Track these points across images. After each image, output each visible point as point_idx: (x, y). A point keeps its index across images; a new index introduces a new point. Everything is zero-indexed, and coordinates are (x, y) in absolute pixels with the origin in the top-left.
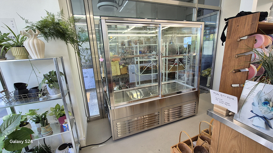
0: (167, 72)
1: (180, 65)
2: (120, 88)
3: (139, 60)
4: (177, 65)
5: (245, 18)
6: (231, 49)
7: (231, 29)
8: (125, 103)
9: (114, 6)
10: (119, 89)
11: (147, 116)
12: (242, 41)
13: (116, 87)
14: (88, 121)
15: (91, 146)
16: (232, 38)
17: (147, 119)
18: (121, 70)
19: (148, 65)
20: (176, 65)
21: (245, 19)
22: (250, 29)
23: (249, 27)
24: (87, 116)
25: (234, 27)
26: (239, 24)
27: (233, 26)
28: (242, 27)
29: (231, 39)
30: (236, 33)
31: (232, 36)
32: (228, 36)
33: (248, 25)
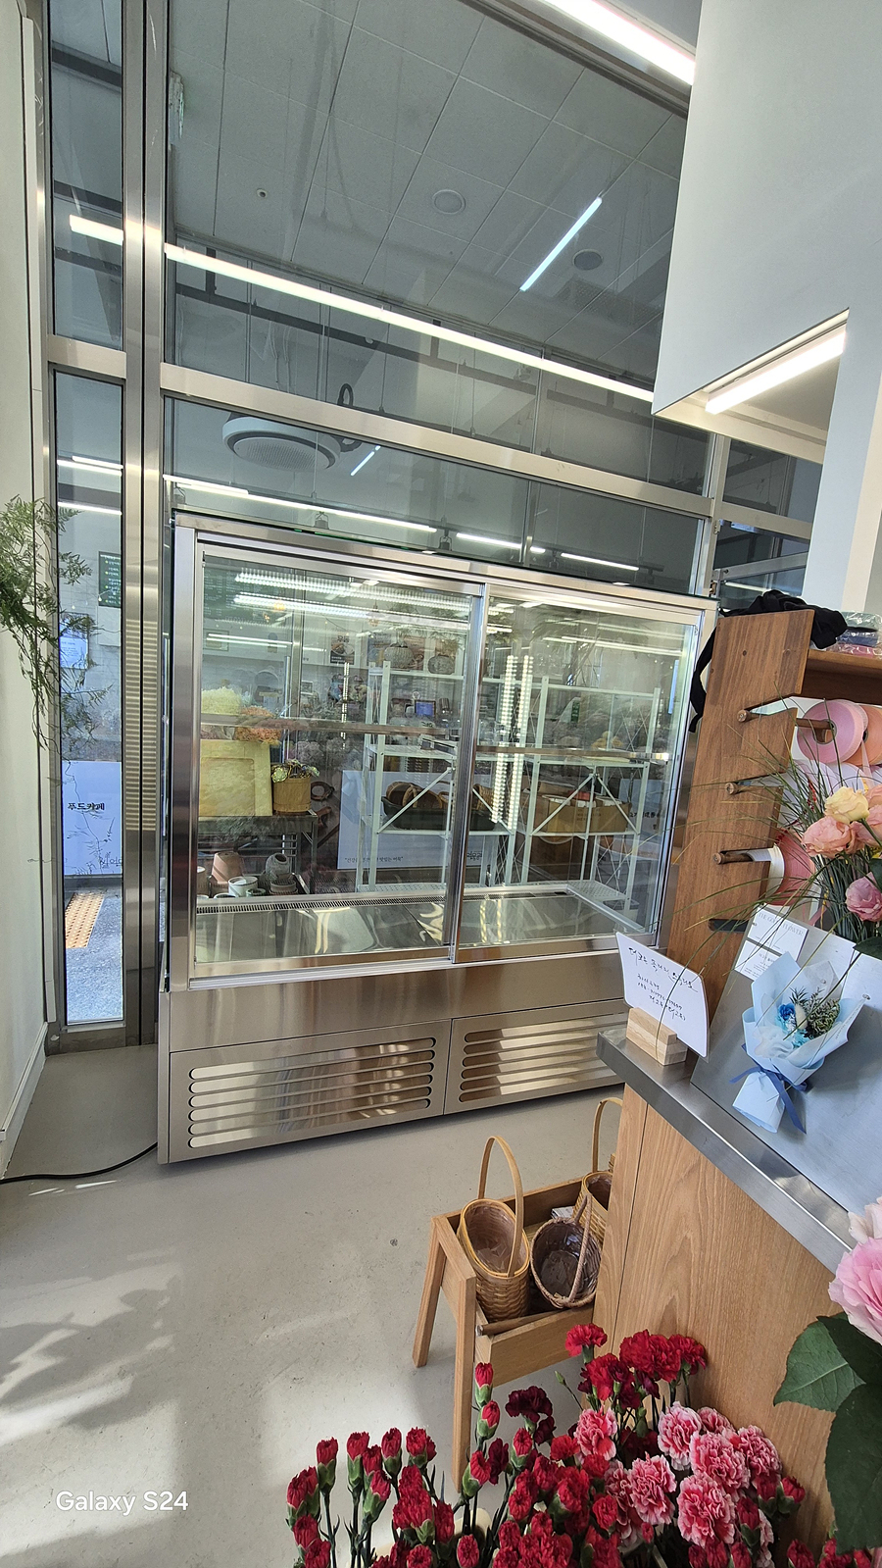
0: (530, 832)
1: (608, 803)
2: (262, 888)
3: (382, 749)
4: (591, 805)
5: (768, 622)
6: (719, 755)
7: (724, 661)
8: (284, 962)
9: (313, 445)
10: (255, 893)
11: (403, 1048)
12: (754, 723)
13: (243, 881)
14: (52, 1050)
15: (32, 1182)
16: (722, 705)
17: (404, 1061)
18: (278, 788)
19: (429, 782)
20: (581, 804)
21: (766, 628)
22: (778, 675)
23: (778, 665)
24: (52, 1018)
25: (734, 657)
26: (747, 645)
27: (729, 649)
28: (755, 660)
29: (719, 707)
30: (738, 684)
31: (725, 694)
32: (711, 689)
33: (775, 654)
